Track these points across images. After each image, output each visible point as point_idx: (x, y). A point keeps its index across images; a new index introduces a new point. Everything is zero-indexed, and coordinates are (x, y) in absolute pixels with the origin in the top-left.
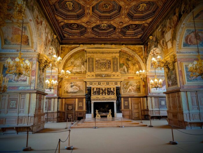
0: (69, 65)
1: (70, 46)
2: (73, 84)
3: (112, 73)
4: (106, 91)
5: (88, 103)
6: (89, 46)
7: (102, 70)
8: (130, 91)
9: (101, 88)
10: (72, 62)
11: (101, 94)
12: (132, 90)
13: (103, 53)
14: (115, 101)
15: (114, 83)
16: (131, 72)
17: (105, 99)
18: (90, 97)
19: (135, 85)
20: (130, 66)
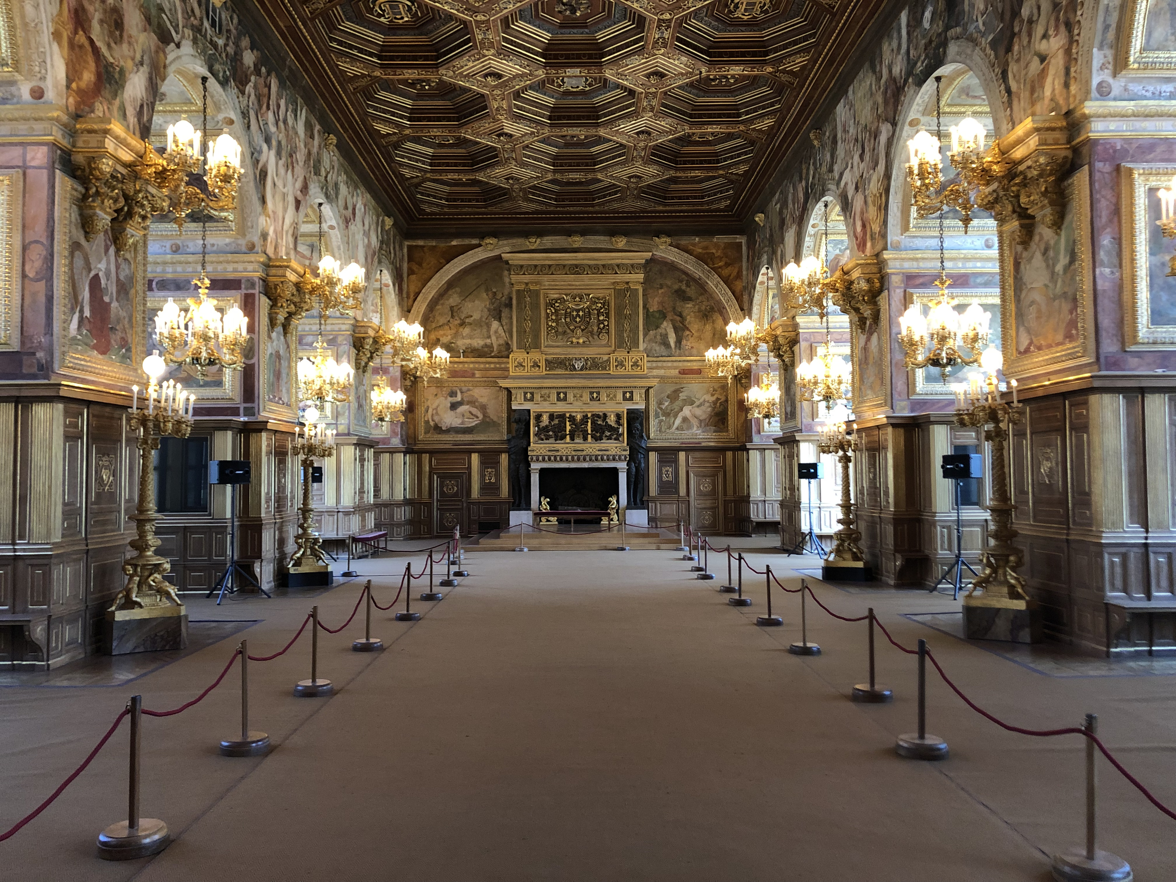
0: (442, 320)
1: (442, 245)
2: (459, 398)
3: (614, 352)
4: (589, 424)
5: (518, 469)
6: (519, 242)
7: (572, 342)
8: (685, 426)
9: (568, 415)
10: (452, 308)
11: (568, 437)
12: (695, 422)
13: (576, 269)
14: (622, 465)
15: (620, 396)
16: (692, 347)
17: (582, 458)
18: (526, 450)
19: (708, 402)
20: (690, 323)
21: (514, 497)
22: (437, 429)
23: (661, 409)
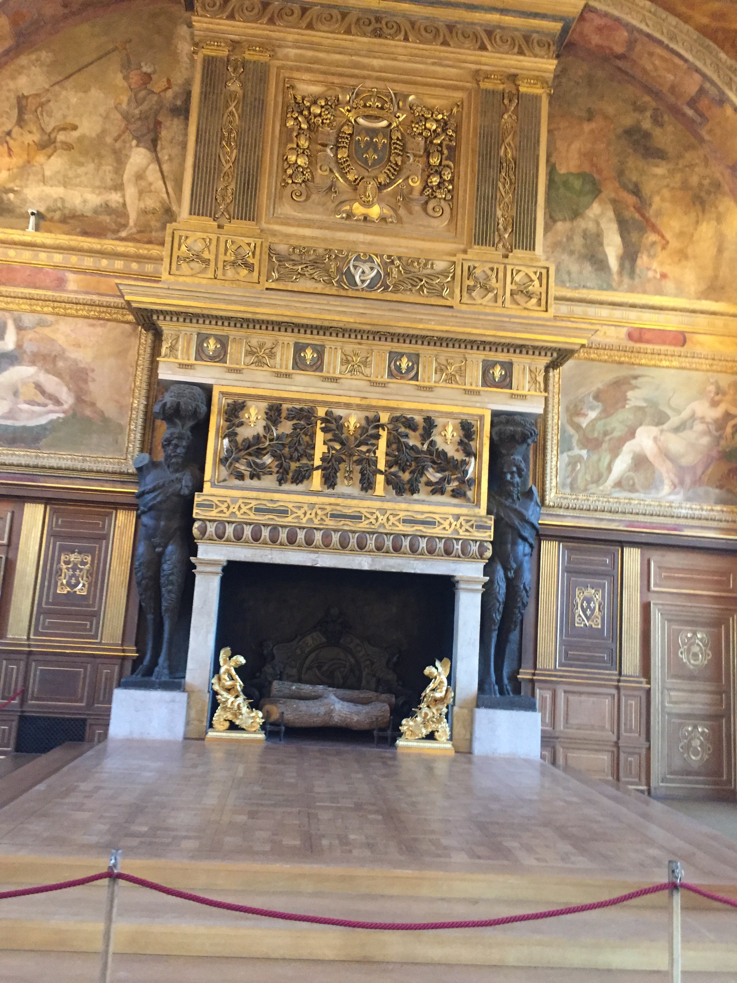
3: (466, 251)
4: (382, 443)
5: (159, 560)
7: (350, 215)
8: (639, 478)
9: (321, 412)
11: (317, 475)
12: (667, 470)
14: (470, 573)
15: (475, 371)
16: (664, 276)
17: (353, 541)
18: (189, 503)
19: (702, 420)
20: (659, 213)
21: (139, 643)
23: (577, 427)
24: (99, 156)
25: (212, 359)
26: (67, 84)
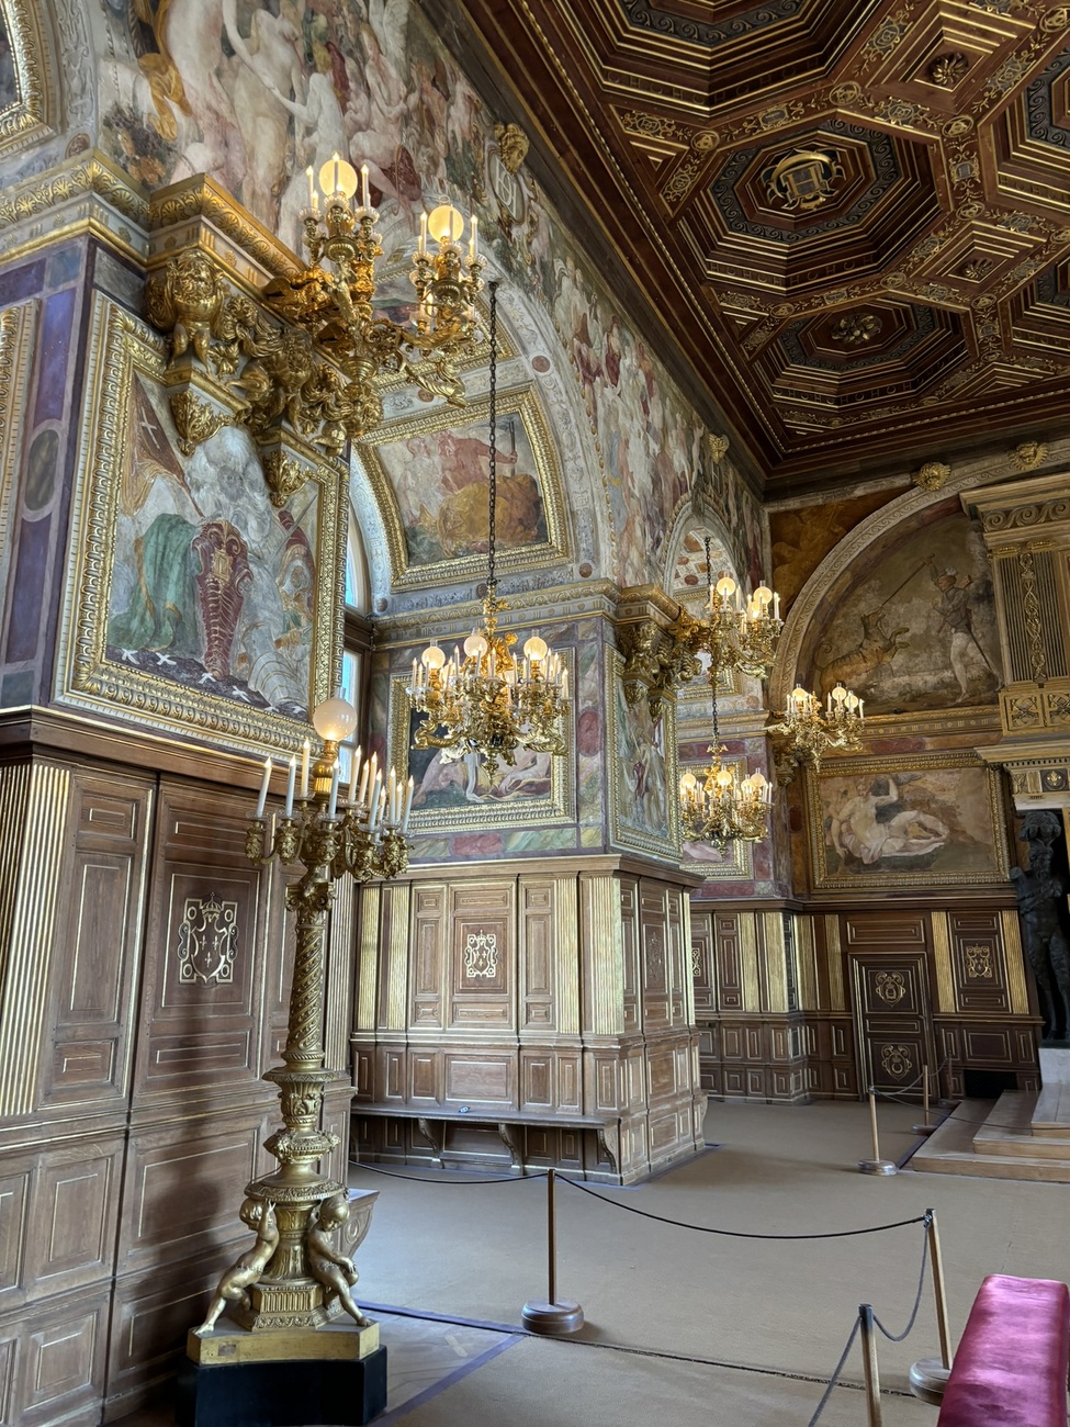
0: (847, 645)
1: (836, 499)
2: (894, 796)
21: (1044, 1012)
22: (852, 861)
24: (929, 646)
25: (1057, 789)
26: (895, 599)
